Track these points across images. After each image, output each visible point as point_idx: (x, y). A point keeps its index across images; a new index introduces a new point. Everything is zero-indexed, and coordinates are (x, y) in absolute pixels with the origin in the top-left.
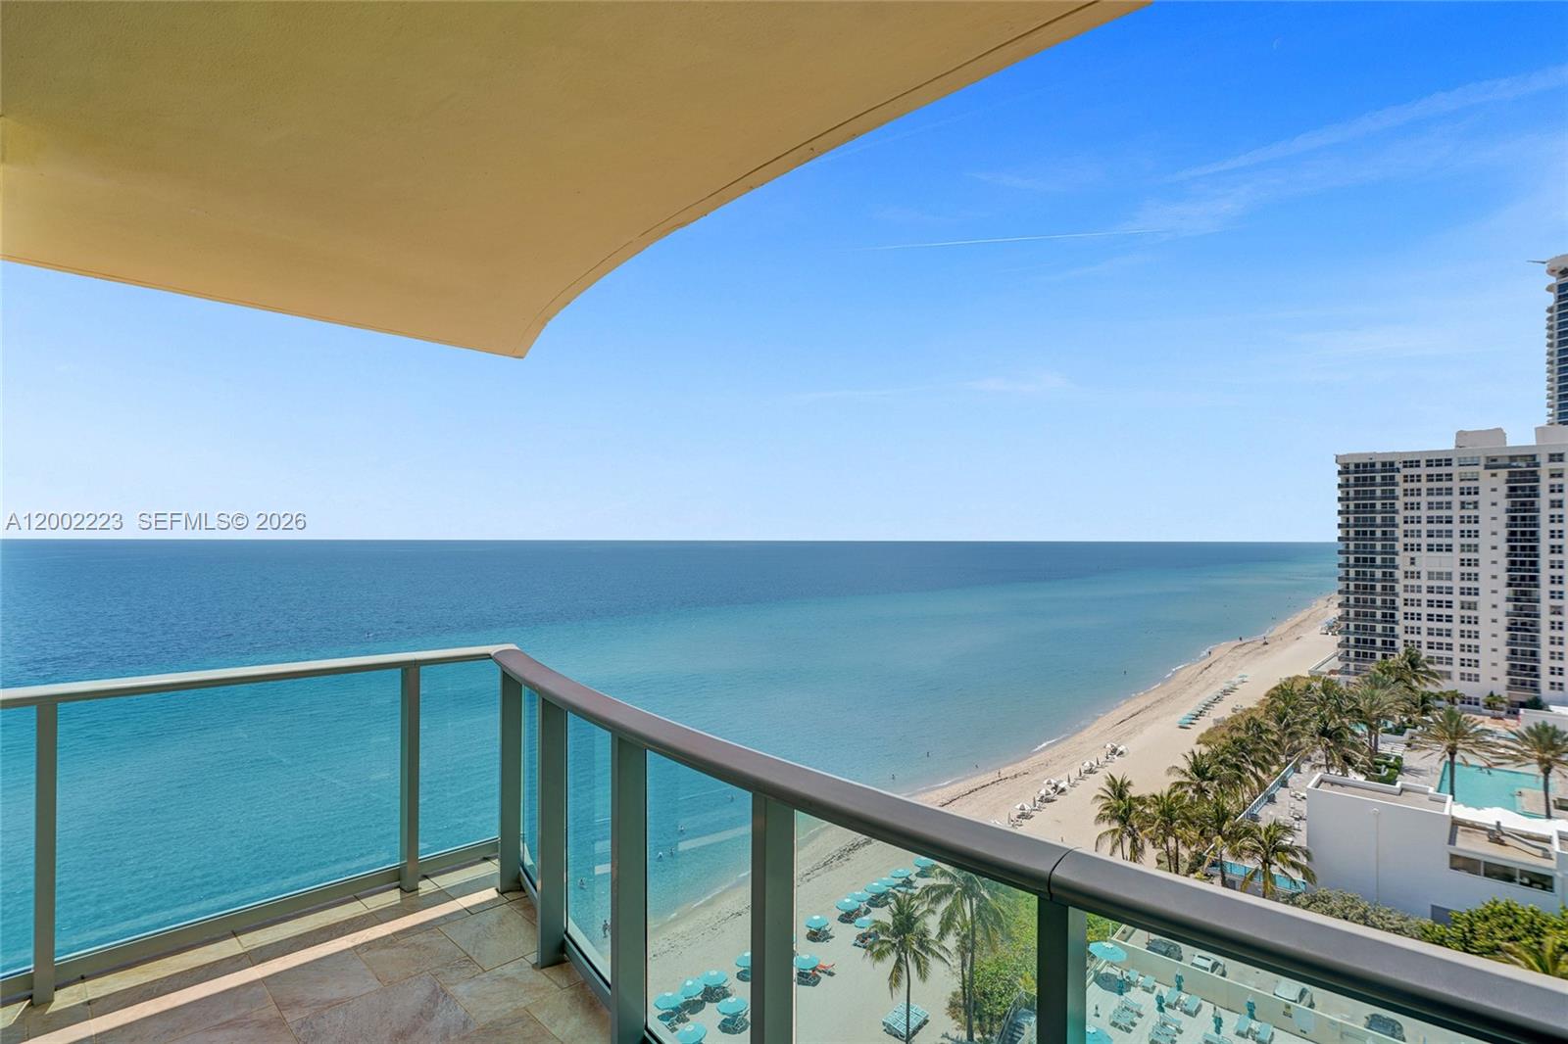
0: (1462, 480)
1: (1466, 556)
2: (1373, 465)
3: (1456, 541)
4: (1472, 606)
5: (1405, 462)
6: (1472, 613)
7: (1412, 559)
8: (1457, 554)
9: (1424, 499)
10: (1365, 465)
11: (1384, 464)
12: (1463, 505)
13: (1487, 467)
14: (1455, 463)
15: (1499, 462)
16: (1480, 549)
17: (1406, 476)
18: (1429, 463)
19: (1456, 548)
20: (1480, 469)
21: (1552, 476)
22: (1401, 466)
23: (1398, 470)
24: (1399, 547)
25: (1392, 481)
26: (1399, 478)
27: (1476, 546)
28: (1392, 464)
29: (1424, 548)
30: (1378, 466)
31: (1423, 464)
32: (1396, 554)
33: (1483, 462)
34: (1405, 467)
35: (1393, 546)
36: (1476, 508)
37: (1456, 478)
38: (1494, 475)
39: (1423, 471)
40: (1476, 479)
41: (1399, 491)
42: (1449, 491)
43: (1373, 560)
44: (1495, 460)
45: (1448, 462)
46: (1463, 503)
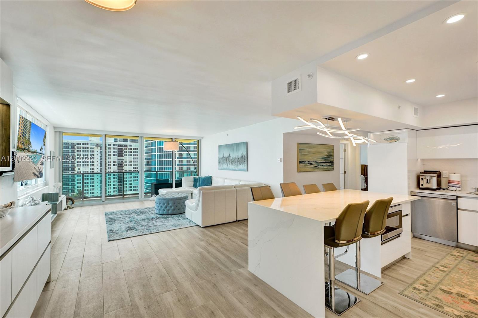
0: (91, 149)
1: (92, 167)
2: (69, 143)
3: (89, 164)
4: (93, 179)
5: (77, 143)
6: (93, 181)
7: (79, 168)
8: (89, 167)
9: (82, 153)
10: (66, 143)
11: (72, 143)
12: (91, 155)
13: (96, 146)
14: (89, 144)
15: (99, 145)
16: (95, 165)
17: (77, 147)
18: (83, 144)
19: (89, 165)
20: (95, 146)
21: (109, 149)
22: (76, 144)
23: (75, 145)
24: (76, 165)
25: (73, 148)
26: (76, 147)
27: (94, 165)
28: (74, 143)
29: (82, 165)
30: (70, 144)
31: (82, 144)
32: (75, 167)
33: (95, 145)
34: (77, 144)
35: (74, 165)
36: (94, 155)
37: (89, 148)
38: (97, 148)
39: (82, 146)
40: (94, 149)
41: (76, 151)
42: (88, 151)
43: (69, 169)
44: (98, 144)
45: (88, 144)
46: (91, 154)
